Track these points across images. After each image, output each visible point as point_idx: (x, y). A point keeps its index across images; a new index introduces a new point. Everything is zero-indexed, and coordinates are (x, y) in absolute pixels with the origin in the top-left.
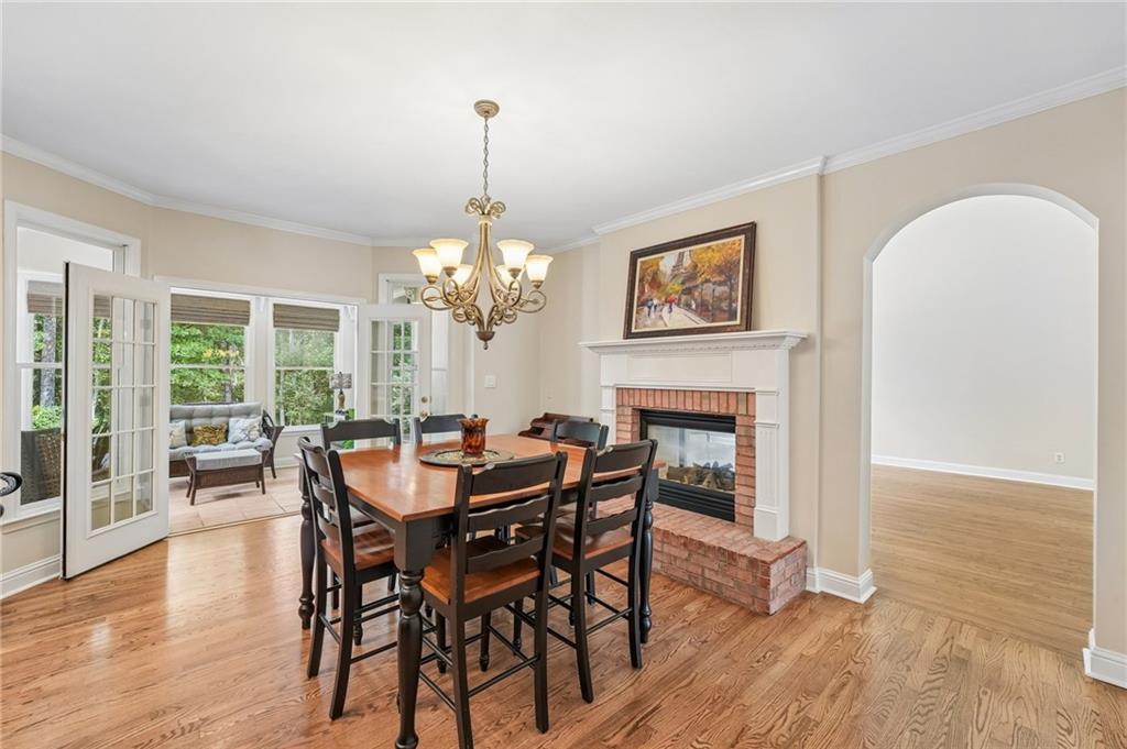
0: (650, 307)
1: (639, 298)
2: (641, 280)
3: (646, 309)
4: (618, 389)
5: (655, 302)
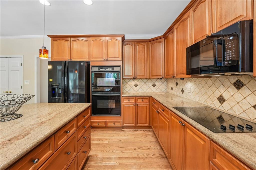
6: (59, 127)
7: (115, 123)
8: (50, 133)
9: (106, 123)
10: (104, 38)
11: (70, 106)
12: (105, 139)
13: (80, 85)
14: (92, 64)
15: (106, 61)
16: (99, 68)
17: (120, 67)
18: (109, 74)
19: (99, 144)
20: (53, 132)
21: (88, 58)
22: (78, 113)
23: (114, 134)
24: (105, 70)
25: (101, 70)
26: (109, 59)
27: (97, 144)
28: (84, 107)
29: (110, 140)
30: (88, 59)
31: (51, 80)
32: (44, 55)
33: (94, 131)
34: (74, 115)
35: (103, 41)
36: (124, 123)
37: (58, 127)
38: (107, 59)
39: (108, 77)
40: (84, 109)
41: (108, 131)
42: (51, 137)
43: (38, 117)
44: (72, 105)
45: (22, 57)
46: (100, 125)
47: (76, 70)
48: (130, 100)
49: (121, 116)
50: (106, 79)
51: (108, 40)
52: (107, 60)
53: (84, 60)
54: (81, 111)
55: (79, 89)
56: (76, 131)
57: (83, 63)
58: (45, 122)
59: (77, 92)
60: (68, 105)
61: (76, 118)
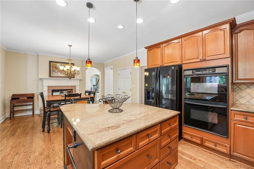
0: (55, 72)
1: (52, 70)
2: (52, 67)
3: (54, 72)
4: (48, 86)
5: (56, 71)
6: (141, 129)
7: (217, 145)
8: (131, 132)
9: (202, 139)
10: (200, 33)
11: (158, 110)
12: (200, 160)
13: (172, 90)
14: (184, 67)
15: (203, 61)
16: (193, 71)
17: (227, 66)
18: (213, 77)
19: (190, 162)
20: (134, 132)
21: (179, 61)
22: (162, 120)
23: (215, 159)
24: (202, 72)
25: (196, 73)
26: (207, 59)
27: (187, 161)
28: (170, 114)
29: (206, 165)
30: (180, 63)
31: (147, 85)
32: (136, 64)
33: (187, 143)
34: (157, 121)
35: (199, 37)
36: (234, 150)
37: (139, 129)
38: (204, 58)
39: (210, 82)
40: (169, 117)
41: (205, 151)
42: (133, 136)
43: (131, 115)
44: (160, 110)
45: (131, 68)
46: (194, 140)
47: (168, 75)
48: (249, 118)
49: (228, 138)
50: (208, 84)
51: (205, 34)
52: (205, 60)
53: (175, 64)
54: (166, 118)
55: (171, 94)
56: (159, 138)
57: (173, 67)
58: (133, 121)
59: (170, 98)
60: (156, 109)
61: (159, 124)
